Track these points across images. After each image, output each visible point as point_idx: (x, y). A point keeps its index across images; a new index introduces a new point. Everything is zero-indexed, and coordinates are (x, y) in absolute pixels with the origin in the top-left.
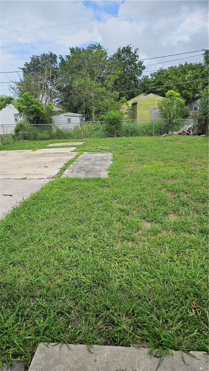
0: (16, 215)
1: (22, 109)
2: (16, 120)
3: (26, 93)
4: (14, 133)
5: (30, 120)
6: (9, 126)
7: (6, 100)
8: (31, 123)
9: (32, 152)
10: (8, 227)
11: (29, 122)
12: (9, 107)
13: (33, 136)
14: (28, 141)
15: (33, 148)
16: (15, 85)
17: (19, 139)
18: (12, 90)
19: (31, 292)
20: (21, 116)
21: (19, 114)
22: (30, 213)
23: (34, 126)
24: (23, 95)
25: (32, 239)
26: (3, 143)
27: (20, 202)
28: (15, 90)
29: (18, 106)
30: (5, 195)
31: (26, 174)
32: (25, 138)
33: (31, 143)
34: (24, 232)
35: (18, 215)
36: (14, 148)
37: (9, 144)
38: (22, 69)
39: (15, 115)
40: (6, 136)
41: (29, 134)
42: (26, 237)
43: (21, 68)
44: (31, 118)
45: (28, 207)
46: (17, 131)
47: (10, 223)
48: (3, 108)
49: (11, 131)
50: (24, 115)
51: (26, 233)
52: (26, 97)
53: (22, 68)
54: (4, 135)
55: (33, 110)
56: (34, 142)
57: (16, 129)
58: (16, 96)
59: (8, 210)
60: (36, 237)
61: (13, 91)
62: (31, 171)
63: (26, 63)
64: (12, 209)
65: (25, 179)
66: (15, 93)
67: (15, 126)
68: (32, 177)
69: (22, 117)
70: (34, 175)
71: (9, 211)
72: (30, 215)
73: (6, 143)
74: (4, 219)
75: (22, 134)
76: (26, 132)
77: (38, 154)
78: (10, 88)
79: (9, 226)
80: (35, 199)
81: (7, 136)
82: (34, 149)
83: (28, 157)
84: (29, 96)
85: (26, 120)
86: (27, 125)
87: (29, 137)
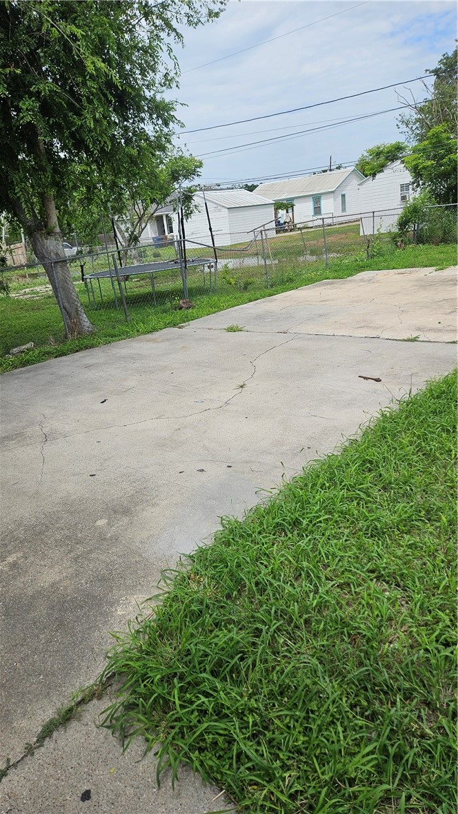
0: (389, 435)
1: (424, 168)
2: (403, 198)
3: (438, 128)
4: (395, 230)
5: (438, 196)
6: (387, 213)
7: (388, 153)
8: (439, 203)
9: (435, 273)
10: (368, 465)
11: (436, 199)
12: (392, 169)
13: (440, 233)
14: (427, 246)
15: (439, 262)
16: (413, 113)
17: (405, 244)
18: (403, 128)
19: (424, 686)
20: (417, 186)
21: (413, 183)
22: (426, 434)
23: (447, 208)
24: (430, 134)
25: (431, 515)
26: (370, 253)
27: (400, 401)
28: (410, 126)
29: (414, 163)
30: (365, 378)
31: (419, 329)
32: (420, 239)
33: (434, 251)
34: (408, 488)
35: (395, 435)
36: (393, 264)
37: (382, 255)
38: (433, 72)
39: (402, 186)
40: (377, 238)
41: (431, 230)
42: (412, 501)
43: (431, 69)
44: (442, 187)
45: (422, 418)
46: (403, 224)
47: (374, 454)
48: (379, 172)
49: (389, 224)
50: (424, 184)
51: (412, 490)
52: (437, 137)
53: (434, 68)
54: (373, 235)
55: (449, 168)
56: (442, 247)
57: (403, 218)
58: (411, 140)
59: (369, 416)
60: (440, 509)
61: (407, 129)
62: (429, 320)
63: (444, 55)
64: (379, 416)
65: (414, 340)
66: (410, 132)
67: (400, 211)
68: (431, 336)
69: (419, 189)
70: (440, 331)
71: (372, 420)
72: (424, 441)
73: (375, 254)
74: (359, 439)
75: (415, 230)
76: (425, 226)
77: (451, 278)
78: (400, 124)
79: (371, 462)
80: (438, 397)
81: (379, 237)
82: (440, 264)
83: (424, 285)
84: (444, 135)
85: (429, 195)
86: (430, 207)
87: (430, 236)
